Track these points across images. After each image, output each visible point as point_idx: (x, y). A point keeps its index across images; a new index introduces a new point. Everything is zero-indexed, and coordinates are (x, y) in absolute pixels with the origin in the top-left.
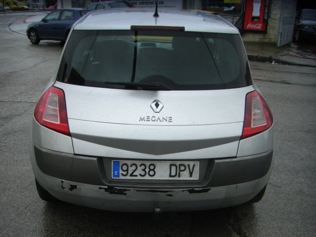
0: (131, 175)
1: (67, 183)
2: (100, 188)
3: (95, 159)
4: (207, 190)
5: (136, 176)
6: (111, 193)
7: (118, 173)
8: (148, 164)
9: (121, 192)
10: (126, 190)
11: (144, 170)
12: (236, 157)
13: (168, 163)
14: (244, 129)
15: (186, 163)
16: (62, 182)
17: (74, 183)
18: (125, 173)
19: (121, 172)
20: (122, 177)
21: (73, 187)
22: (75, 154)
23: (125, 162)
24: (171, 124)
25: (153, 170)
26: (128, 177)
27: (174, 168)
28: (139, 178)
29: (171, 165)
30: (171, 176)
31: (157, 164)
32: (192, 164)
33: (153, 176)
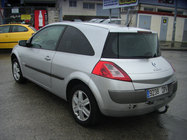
0: (153, 95)
1: (132, 105)
2: (146, 103)
3: (144, 90)
6: (149, 104)
7: (149, 95)
8: (156, 89)
9: (152, 103)
10: (154, 102)
11: (156, 92)
13: (161, 87)
15: (165, 86)
16: (130, 105)
17: (135, 104)
18: (151, 95)
19: (150, 94)
20: (150, 97)
21: (135, 106)
22: (135, 90)
23: (150, 90)
25: (158, 91)
26: (152, 96)
27: (163, 89)
28: (155, 95)
29: (162, 88)
30: (163, 92)
31: (159, 88)
32: (166, 86)
33: (158, 94)
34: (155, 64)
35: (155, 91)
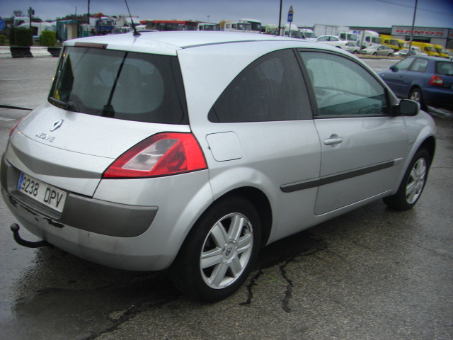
4: (61, 226)
5: (27, 191)
11: (32, 187)
12: (91, 197)
13: (46, 187)
14: (111, 167)
15: (57, 191)
20: (21, 191)
24: (51, 144)
25: (36, 189)
26: (24, 191)
27: (48, 192)
28: (28, 194)
29: (48, 189)
30: (45, 201)
31: (40, 185)
33: (35, 195)
34: (56, 124)
35: (31, 185)
